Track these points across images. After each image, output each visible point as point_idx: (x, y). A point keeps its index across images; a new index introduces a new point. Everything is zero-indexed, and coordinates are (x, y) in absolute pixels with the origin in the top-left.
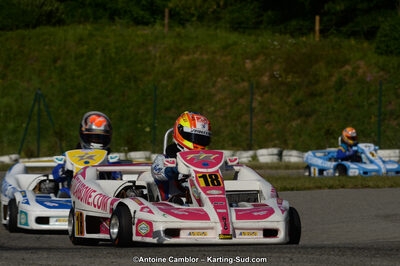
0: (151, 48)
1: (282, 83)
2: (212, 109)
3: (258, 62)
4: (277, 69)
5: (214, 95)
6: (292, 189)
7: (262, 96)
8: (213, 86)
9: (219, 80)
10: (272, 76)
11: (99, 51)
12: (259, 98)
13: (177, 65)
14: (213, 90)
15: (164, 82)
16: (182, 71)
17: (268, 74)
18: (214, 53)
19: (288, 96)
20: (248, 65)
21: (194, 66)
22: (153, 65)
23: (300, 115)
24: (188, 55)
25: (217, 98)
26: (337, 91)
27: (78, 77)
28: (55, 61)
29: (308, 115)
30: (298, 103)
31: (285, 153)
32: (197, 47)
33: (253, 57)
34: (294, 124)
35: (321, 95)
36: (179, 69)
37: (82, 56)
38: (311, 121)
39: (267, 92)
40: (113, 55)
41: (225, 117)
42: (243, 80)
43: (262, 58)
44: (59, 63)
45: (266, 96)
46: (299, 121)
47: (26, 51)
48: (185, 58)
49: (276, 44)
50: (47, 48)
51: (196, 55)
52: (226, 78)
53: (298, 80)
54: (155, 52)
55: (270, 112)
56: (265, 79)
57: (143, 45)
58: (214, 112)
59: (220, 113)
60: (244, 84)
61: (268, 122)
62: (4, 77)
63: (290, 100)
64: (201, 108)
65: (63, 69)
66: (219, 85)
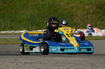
0: (61, 3)
1: (96, 12)
2: (77, 18)
3: (89, 6)
4: (94, 8)
5: (78, 15)
6: (98, 39)
7: (90, 15)
8: (78, 12)
9: (79, 11)
10: (93, 10)
11: (47, 3)
13: (68, 7)
14: (77, 14)
15: (65, 11)
16: (69, 9)
17: (92, 9)
18: (78, 4)
19: (97, 15)
20: (87, 7)
21: (72, 7)
22: (62, 7)
24: (71, 4)
25: (79, 15)
27: (42, 10)
28: (36, 6)
29: (103, 20)
30: (100, 17)
32: (73, 2)
33: (88, 5)
36: (69, 8)
37: (43, 4)
38: (103, 21)
39: (92, 14)
40: (51, 4)
41: (81, 21)
42: (85, 11)
43: (90, 5)
44: (37, 7)
45: (92, 15)
46: (100, 22)
47: (28, 3)
48: (70, 5)
49: (94, 1)
50: (34, 2)
51: (73, 5)
52: (81, 10)
53: (100, 11)
54: (62, 3)
55: (93, 19)
56: (91, 11)
57: (59, 2)
58: (78, 19)
59: (79, 20)
60: (86, 12)
61: (92, 22)
62: (23, 10)
63: (98, 16)
64: (74, 18)
65: (38, 8)
66: (79, 12)
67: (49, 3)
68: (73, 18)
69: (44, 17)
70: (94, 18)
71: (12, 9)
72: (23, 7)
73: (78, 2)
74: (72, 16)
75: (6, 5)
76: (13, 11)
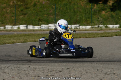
12: (10, 9)
23: (23, 14)
26: (34, 7)
35: (29, 8)
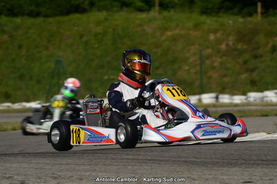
0: (146, 27)
1: (236, 50)
2: (187, 68)
3: (219, 35)
4: (231, 40)
5: (189, 58)
7: (221, 58)
8: (189, 51)
9: (192, 47)
10: (228, 45)
11: (110, 30)
13: (163, 38)
14: (188, 55)
15: (155, 50)
16: (167, 43)
17: (225, 43)
18: (189, 29)
19: (239, 58)
20: (212, 37)
21: (174, 39)
22: (147, 39)
24: (171, 31)
25: (192, 60)
27: (97, 48)
28: (81, 37)
29: (252, 71)
30: (245, 63)
31: (221, 96)
32: (177, 26)
33: (215, 32)
34: (243, 76)
36: (165, 41)
37: (99, 34)
39: (224, 55)
40: (121, 33)
41: (196, 73)
42: (208, 47)
43: (221, 32)
44: (84, 39)
45: (224, 58)
46: (246, 75)
47: (62, 31)
48: (169, 33)
49: (230, 22)
50: (76, 28)
51: (177, 31)
52: (197, 46)
53: (245, 47)
54: (149, 30)
55: (227, 69)
56: (223, 47)
57: (141, 25)
58: (188, 70)
59: (193, 71)
60: (209, 51)
61: (225, 76)
62: (47, 49)
63: (241, 60)
64: (180, 67)
65: (86, 43)
66: (192, 51)
67: (114, 30)
68: (176, 66)
69: (103, 67)
70: (229, 66)
71: (20, 47)
72: (49, 41)
73: (190, 24)
74: (174, 61)
75: (5, 37)
76: (24, 52)
